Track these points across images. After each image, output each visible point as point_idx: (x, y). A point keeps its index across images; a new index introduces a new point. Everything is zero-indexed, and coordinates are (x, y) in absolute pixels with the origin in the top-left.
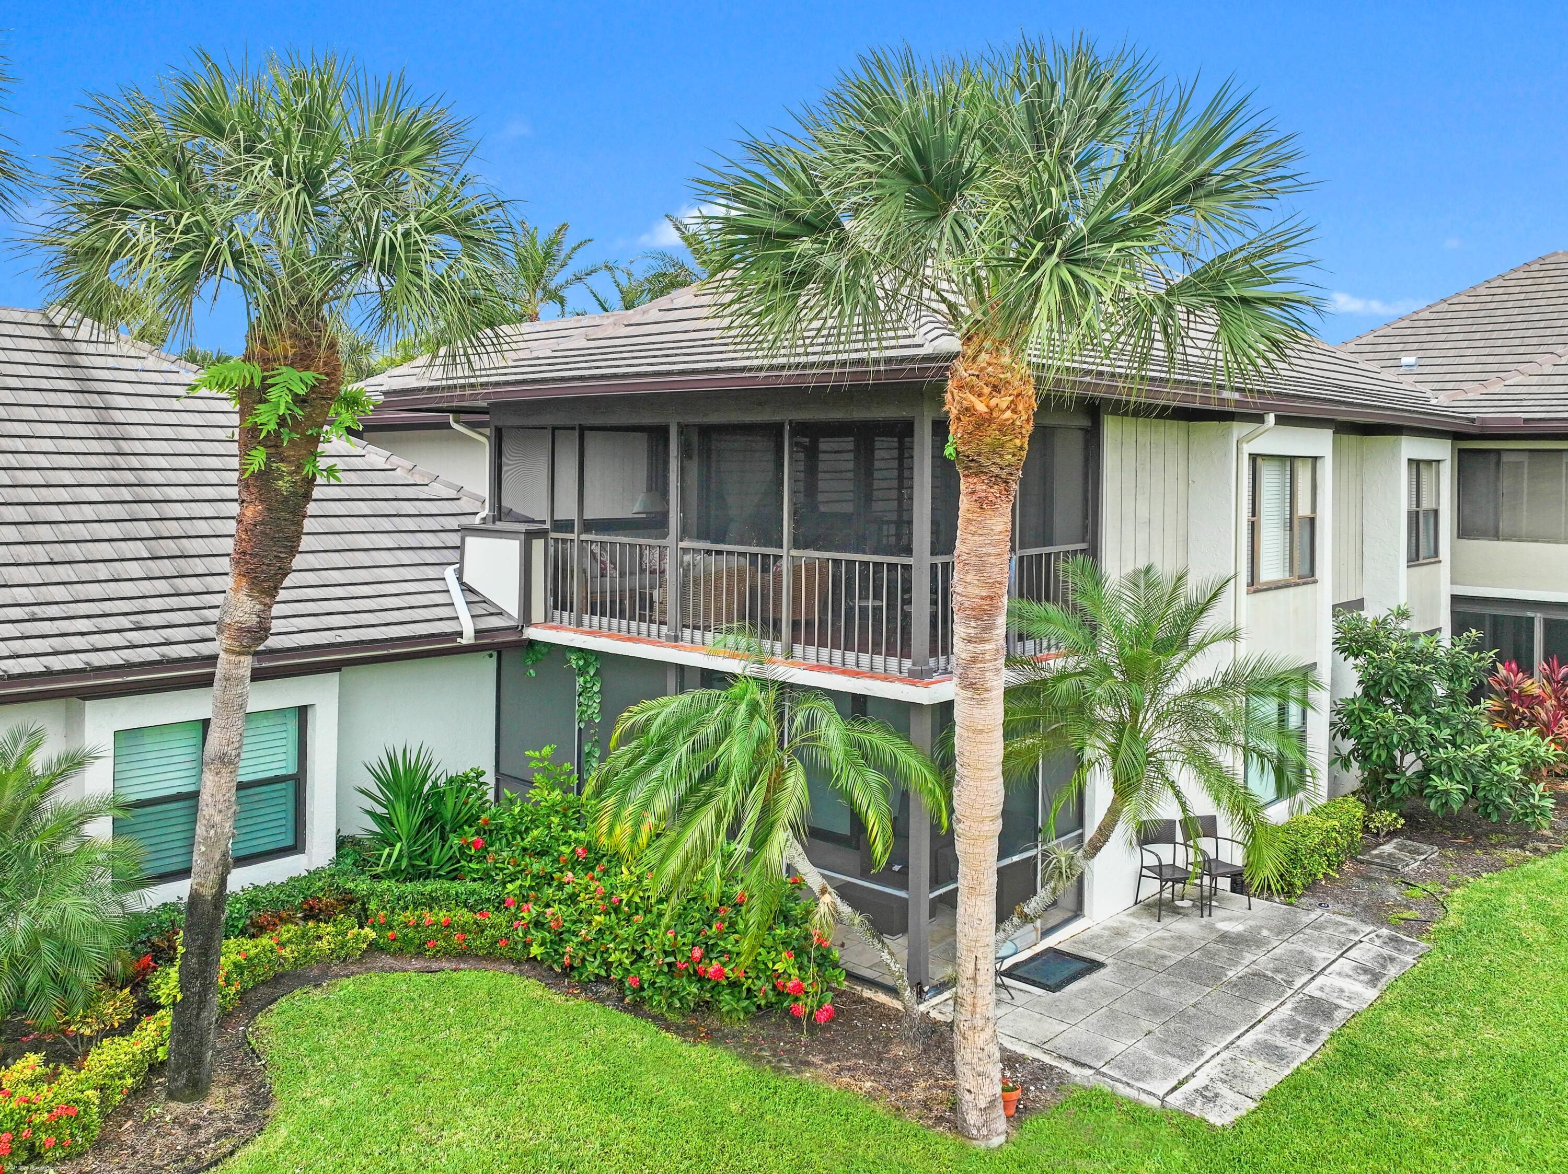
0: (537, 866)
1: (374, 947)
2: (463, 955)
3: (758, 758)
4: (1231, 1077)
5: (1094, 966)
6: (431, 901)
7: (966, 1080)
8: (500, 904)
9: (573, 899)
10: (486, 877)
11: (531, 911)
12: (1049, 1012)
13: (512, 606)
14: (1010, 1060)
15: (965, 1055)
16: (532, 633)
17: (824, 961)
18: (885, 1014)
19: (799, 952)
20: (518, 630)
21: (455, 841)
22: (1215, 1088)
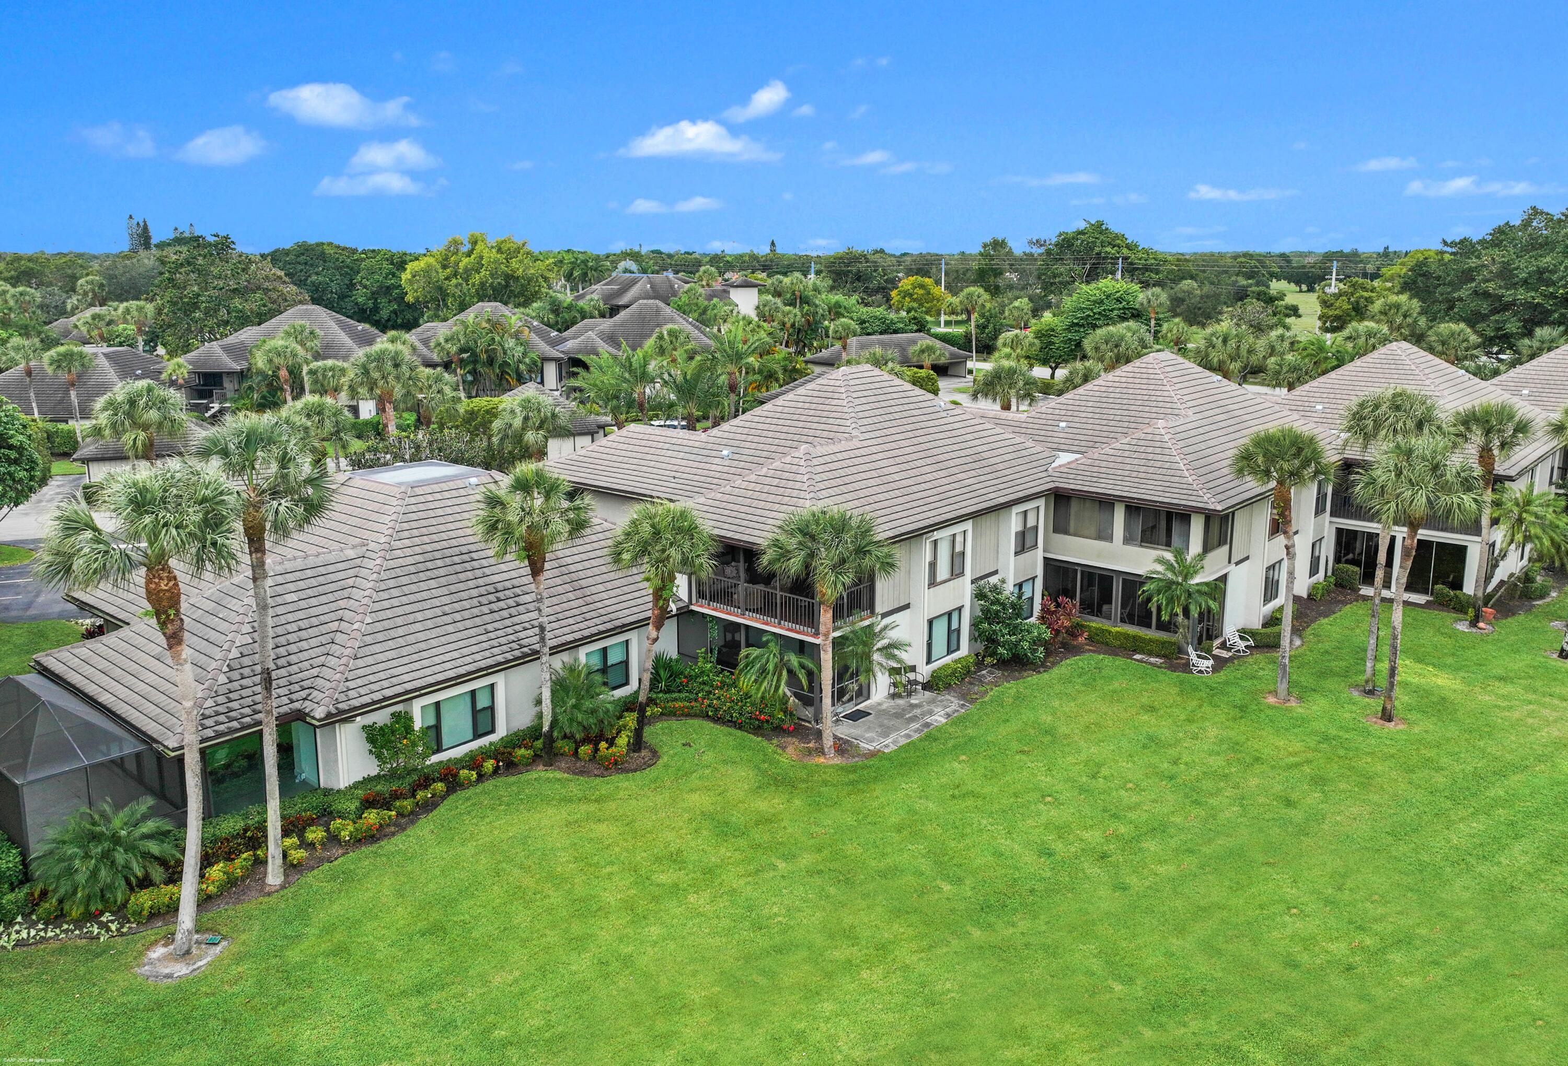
0: (707, 688)
1: (662, 714)
2: (688, 715)
3: (776, 667)
4: (894, 742)
5: (869, 714)
6: (675, 700)
7: (825, 741)
8: (696, 700)
9: (719, 698)
10: (690, 692)
11: (707, 702)
12: (852, 727)
13: (686, 599)
14: (835, 737)
15: (825, 735)
16: (693, 608)
17: (791, 714)
18: (807, 728)
19: (785, 712)
20: (688, 606)
21: (678, 680)
22: (890, 743)
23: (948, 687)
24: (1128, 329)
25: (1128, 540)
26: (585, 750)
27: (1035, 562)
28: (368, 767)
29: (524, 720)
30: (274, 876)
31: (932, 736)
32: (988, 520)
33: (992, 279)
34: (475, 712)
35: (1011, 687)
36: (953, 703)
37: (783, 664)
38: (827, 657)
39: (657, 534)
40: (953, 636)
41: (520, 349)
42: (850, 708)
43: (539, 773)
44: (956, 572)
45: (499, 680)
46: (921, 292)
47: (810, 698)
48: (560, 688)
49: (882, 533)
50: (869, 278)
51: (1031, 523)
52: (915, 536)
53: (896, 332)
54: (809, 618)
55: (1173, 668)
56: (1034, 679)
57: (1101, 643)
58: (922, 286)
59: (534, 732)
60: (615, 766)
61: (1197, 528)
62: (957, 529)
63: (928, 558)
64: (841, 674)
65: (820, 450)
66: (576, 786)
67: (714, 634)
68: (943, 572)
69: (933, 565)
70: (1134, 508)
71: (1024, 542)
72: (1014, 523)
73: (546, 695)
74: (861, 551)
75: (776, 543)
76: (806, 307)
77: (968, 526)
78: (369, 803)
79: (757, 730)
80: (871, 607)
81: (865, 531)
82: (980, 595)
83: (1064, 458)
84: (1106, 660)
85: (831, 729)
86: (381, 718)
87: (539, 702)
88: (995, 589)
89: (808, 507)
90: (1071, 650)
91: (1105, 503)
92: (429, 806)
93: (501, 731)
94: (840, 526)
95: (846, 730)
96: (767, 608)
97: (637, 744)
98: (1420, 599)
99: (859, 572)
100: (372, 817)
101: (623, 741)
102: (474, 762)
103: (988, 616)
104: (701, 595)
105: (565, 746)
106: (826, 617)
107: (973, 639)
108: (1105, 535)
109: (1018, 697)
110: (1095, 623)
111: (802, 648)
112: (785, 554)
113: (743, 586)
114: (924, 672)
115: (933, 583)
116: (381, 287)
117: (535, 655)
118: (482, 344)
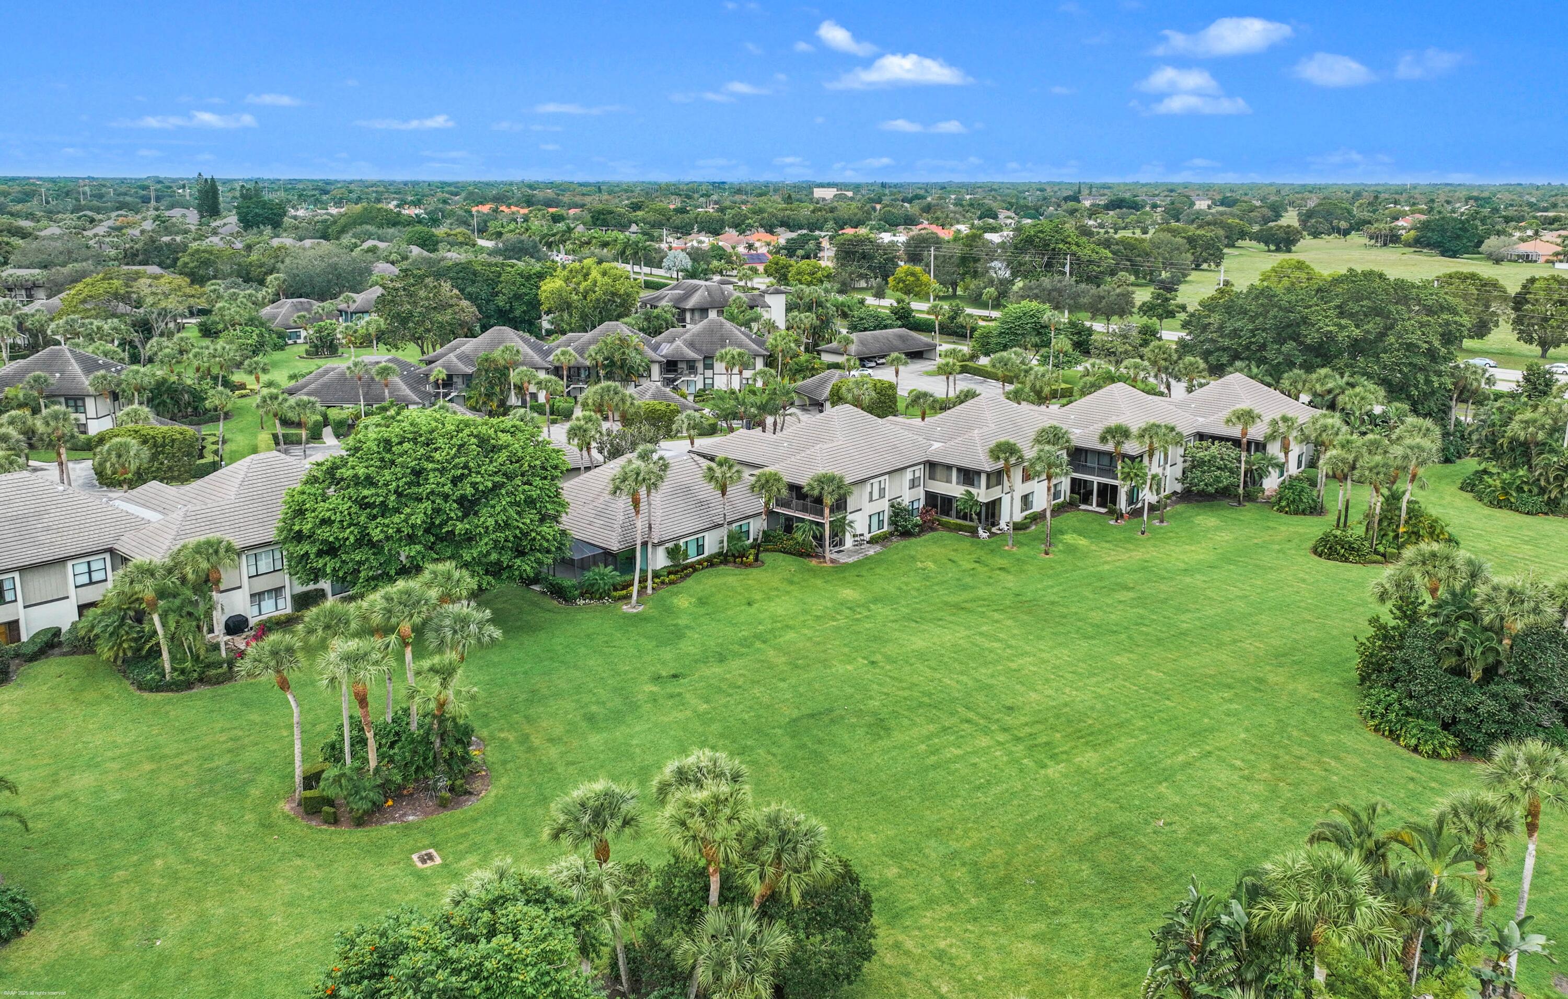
0: (781, 541)
1: (764, 550)
2: (776, 551)
3: (808, 531)
4: (853, 560)
5: (843, 550)
6: (768, 545)
7: (826, 559)
8: (778, 545)
9: (785, 544)
10: (775, 542)
11: (782, 546)
12: (836, 555)
14: (830, 558)
15: (826, 557)
16: (776, 510)
17: (813, 549)
18: (819, 555)
19: (811, 548)
20: (774, 509)
21: (769, 538)
22: (851, 560)
23: (877, 542)
24: (1015, 353)
25: (958, 483)
26: (738, 560)
27: (920, 493)
28: (668, 563)
29: (715, 550)
30: (649, 591)
31: (868, 558)
32: (897, 475)
33: (971, 265)
34: (698, 546)
35: (904, 542)
36: (878, 548)
37: (811, 529)
38: (827, 527)
39: (767, 481)
40: (881, 522)
41: (639, 357)
42: (836, 549)
43: (722, 567)
44: (882, 496)
45: (706, 534)
46: (912, 279)
47: (822, 546)
48: (731, 537)
49: (848, 481)
50: (872, 258)
51: (917, 475)
52: (863, 481)
53: (886, 327)
54: (821, 514)
55: (973, 537)
56: (913, 540)
57: (947, 527)
58: (913, 274)
59: (720, 554)
60: (749, 565)
61: (984, 478)
62: (882, 478)
63: (869, 490)
64: (834, 535)
65: (826, 446)
66: (737, 571)
67: (782, 520)
68: (876, 495)
69: (871, 493)
70: (960, 470)
71: (913, 484)
72: (909, 475)
73: (725, 539)
74: (839, 487)
75: (809, 484)
76: (821, 310)
77: (887, 477)
78: (669, 573)
79: (801, 555)
80: (845, 509)
81: (841, 479)
82: (892, 506)
83: (936, 445)
84: (946, 534)
85: (828, 555)
86: (670, 545)
87: (722, 542)
88: (899, 504)
89: (821, 471)
90: (933, 529)
91: (949, 467)
92: (688, 576)
93: (706, 554)
94: (831, 479)
95: (834, 556)
96: (804, 510)
97: (756, 559)
98: (1103, 510)
99: (839, 494)
100: (672, 577)
101: (751, 557)
102: (700, 562)
103: (896, 515)
104: (777, 505)
105: (731, 559)
106: (827, 511)
107: (889, 524)
108: (949, 481)
109: (905, 546)
110: (945, 519)
111: (818, 524)
112: (813, 489)
113: (794, 501)
114: (867, 537)
115: (871, 500)
116: (515, 295)
117: (722, 525)
118: (617, 357)
